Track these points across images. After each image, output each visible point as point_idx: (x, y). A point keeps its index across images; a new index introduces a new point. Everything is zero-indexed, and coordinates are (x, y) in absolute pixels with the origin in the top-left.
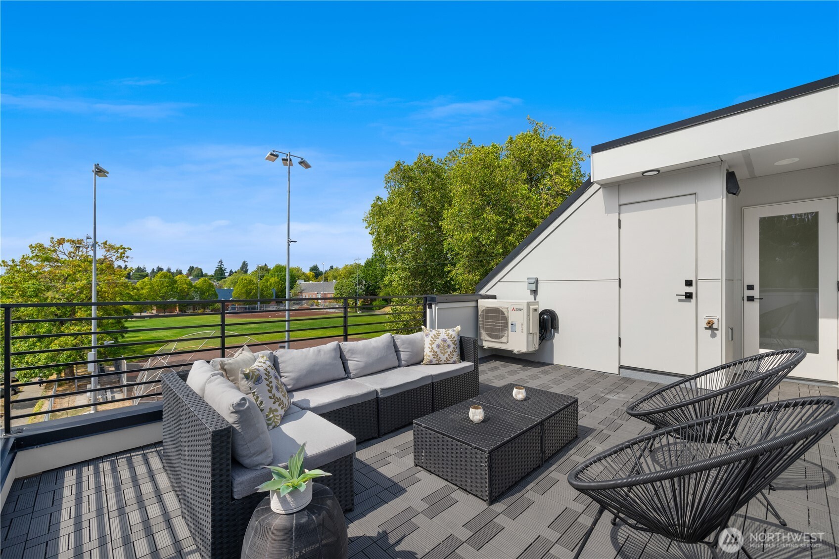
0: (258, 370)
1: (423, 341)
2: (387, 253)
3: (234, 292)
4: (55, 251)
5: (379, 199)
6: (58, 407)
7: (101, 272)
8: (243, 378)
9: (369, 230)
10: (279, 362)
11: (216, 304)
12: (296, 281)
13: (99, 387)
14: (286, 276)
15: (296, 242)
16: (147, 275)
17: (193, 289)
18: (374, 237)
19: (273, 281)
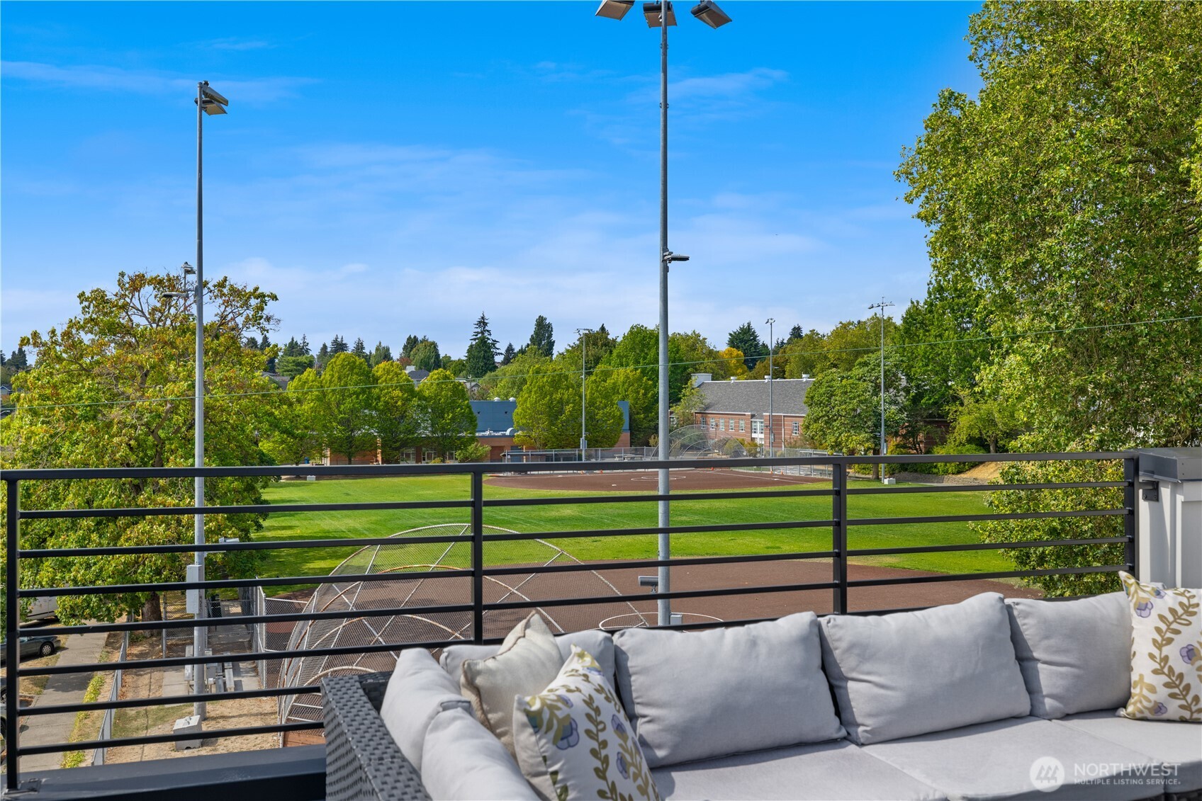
0: (566, 702)
1: (1126, 630)
2: (980, 282)
3: (518, 410)
4: (124, 307)
5: (952, 99)
6: (130, 697)
7: (214, 358)
8: (524, 726)
9: (916, 207)
10: (631, 670)
11: (473, 445)
12: (688, 378)
13: (209, 654)
14: (657, 362)
15: (686, 259)
16: (311, 365)
17: (415, 402)
18: (936, 227)
19: (622, 378)
